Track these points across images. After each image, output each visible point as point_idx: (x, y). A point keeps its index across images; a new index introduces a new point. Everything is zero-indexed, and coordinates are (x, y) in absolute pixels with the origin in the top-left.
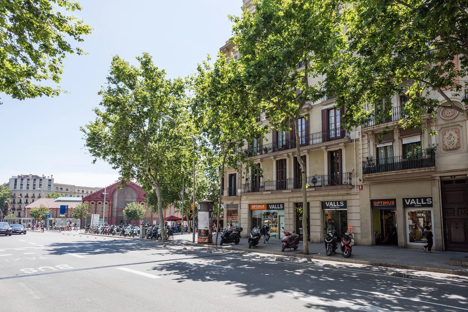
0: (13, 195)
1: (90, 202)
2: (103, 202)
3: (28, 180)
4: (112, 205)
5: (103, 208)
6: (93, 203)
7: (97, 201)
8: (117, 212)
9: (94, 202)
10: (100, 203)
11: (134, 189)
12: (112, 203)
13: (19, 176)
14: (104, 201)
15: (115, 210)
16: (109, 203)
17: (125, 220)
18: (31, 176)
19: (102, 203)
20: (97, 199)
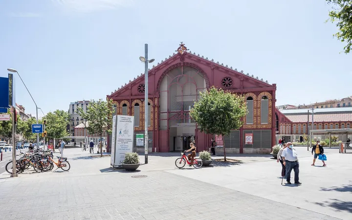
0: (72, 118)
1: (119, 103)
2: (142, 102)
3: (82, 105)
4: (159, 107)
5: (143, 113)
6: (125, 105)
7: (132, 100)
8: (169, 119)
9: (126, 102)
10: (137, 104)
11: (202, 72)
12: (159, 102)
13: (76, 102)
14: (144, 99)
15: (165, 116)
16: (154, 102)
17: (179, 136)
18: (84, 102)
19: (140, 104)
20: (132, 97)
